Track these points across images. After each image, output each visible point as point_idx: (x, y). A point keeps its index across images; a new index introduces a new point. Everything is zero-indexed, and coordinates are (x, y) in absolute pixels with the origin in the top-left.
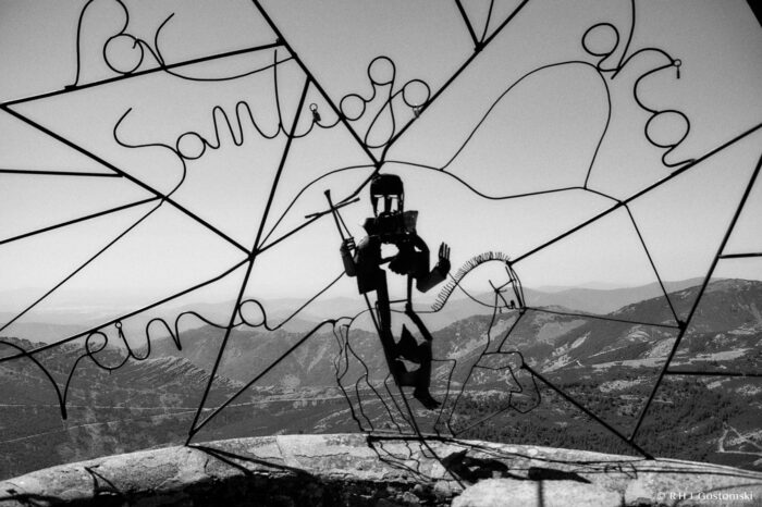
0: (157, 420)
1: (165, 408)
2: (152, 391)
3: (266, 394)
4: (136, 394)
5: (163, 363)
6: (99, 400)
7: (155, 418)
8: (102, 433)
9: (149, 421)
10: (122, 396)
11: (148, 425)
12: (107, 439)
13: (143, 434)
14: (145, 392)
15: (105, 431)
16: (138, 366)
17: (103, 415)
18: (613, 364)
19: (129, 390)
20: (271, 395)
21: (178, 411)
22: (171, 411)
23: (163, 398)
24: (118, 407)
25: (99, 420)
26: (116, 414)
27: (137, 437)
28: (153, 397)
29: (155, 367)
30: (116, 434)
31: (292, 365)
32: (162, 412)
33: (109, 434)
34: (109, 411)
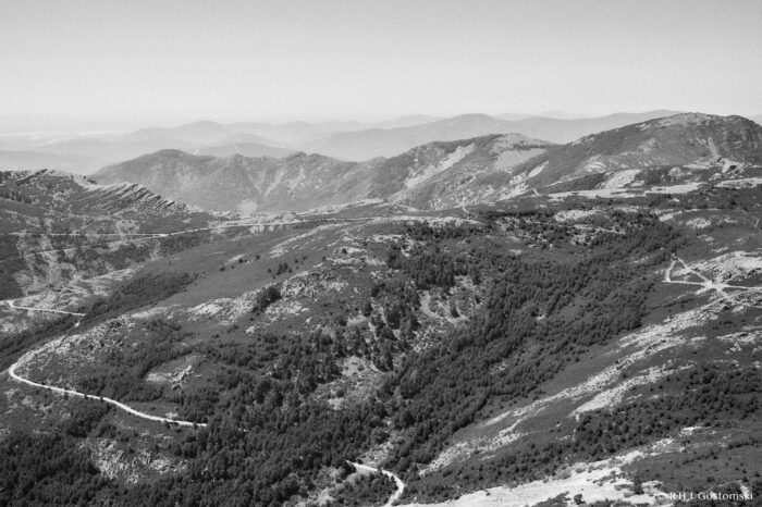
0: (114, 246)
1: (122, 235)
2: (108, 218)
3: (223, 219)
4: (91, 221)
5: (118, 190)
6: (55, 227)
7: (111, 245)
8: (60, 260)
9: (106, 247)
10: (78, 223)
11: (105, 251)
12: (65, 266)
13: (100, 260)
14: (100, 219)
15: (62, 258)
16: (92, 193)
17: (59, 242)
18: (569, 194)
19: (84, 217)
20: (228, 220)
21: (134, 237)
22: (128, 237)
23: (119, 224)
24: (74, 234)
25: (55, 248)
26: (72, 241)
27: (95, 263)
28: (111, 223)
29: (110, 193)
30: (73, 261)
31: (248, 190)
32: (119, 239)
33: (67, 261)
34: (66, 238)
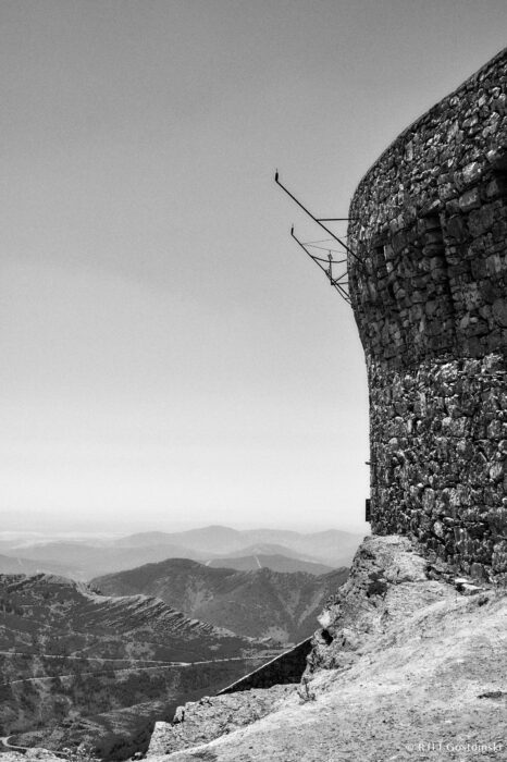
0: (122, 675)
1: (133, 661)
2: (116, 638)
3: (261, 647)
4: (96, 641)
5: (130, 603)
6: (50, 647)
7: (119, 673)
8: (53, 691)
9: (112, 676)
10: (78, 643)
11: (111, 681)
12: (59, 698)
13: (103, 693)
14: (106, 639)
15: (57, 688)
16: (98, 606)
17: (54, 667)
19: (87, 637)
20: (266, 648)
21: (148, 665)
22: (140, 665)
23: (129, 647)
24: (73, 656)
25: (49, 673)
26: (70, 665)
27: (97, 697)
28: (117, 645)
29: (119, 608)
30: (70, 693)
31: (278, 614)
32: (128, 665)
33: (62, 691)
34: (62, 662)
